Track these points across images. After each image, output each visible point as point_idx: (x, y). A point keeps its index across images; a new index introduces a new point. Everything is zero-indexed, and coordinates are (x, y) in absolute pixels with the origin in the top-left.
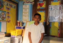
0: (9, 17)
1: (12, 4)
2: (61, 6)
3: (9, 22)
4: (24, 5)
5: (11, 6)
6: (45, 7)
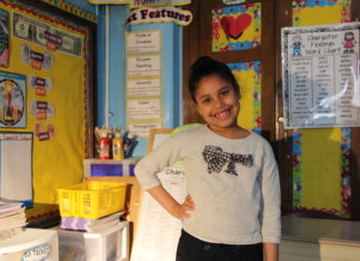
0: (42, 106)
1: (61, 28)
2: (356, 32)
3: (45, 136)
4: (129, 30)
5: (55, 41)
6: (259, 40)
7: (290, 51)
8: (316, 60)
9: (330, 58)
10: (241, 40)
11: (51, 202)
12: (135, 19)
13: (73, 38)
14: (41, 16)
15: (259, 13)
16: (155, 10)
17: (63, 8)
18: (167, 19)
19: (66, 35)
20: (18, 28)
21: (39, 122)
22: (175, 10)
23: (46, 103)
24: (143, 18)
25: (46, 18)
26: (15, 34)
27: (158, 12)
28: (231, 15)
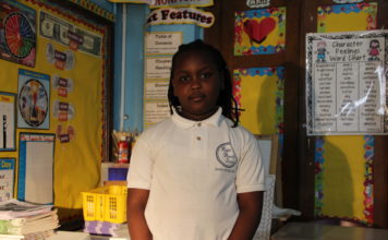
6: (283, 45)
7: (315, 57)
8: (340, 67)
9: (355, 65)
10: (265, 44)
11: (70, 207)
12: (155, 19)
13: (93, 37)
14: (64, 15)
15: (284, 18)
16: (176, 11)
17: (85, 6)
18: (188, 20)
19: (87, 34)
20: (44, 27)
21: (60, 123)
22: (197, 12)
23: (67, 104)
24: (164, 18)
25: (69, 17)
26: (42, 33)
27: (180, 13)
28: (255, 18)
